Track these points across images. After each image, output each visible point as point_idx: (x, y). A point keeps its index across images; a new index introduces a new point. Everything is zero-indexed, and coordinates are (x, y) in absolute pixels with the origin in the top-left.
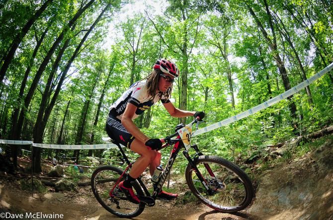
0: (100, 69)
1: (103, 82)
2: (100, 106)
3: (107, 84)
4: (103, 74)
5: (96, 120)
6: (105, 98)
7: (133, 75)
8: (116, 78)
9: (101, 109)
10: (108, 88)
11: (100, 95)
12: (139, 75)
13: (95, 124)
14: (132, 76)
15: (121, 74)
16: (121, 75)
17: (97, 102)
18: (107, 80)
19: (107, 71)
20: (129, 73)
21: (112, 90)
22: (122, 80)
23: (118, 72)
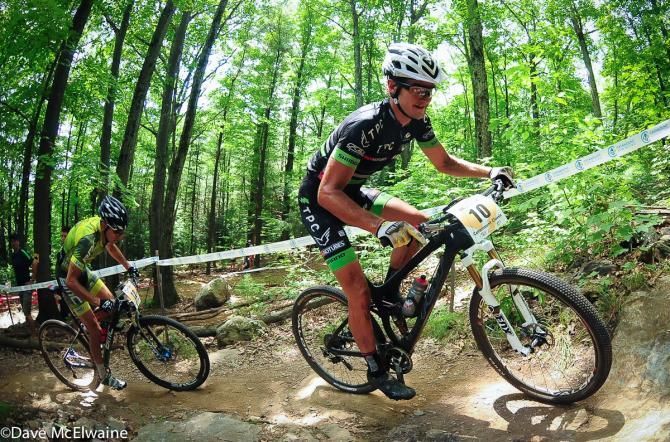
0: (279, 47)
1: (291, 73)
2: (293, 125)
3: (303, 75)
4: (287, 54)
5: (291, 158)
6: (303, 105)
7: (359, 45)
8: (320, 58)
9: (299, 132)
10: (306, 83)
11: (292, 101)
12: (372, 44)
13: (289, 167)
14: (357, 47)
15: (330, 47)
16: (331, 50)
17: (285, 117)
18: (302, 66)
19: (296, 47)
20: (349, 41)
21: (316, 85)
22: (334, 60)
23: (321, 45)
